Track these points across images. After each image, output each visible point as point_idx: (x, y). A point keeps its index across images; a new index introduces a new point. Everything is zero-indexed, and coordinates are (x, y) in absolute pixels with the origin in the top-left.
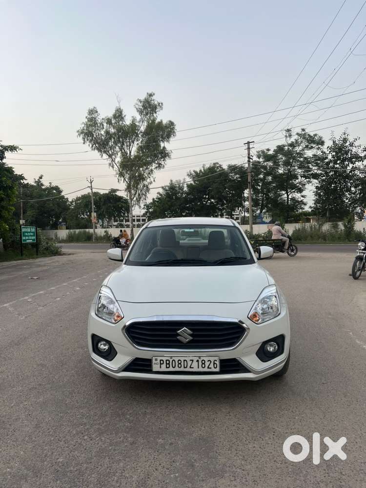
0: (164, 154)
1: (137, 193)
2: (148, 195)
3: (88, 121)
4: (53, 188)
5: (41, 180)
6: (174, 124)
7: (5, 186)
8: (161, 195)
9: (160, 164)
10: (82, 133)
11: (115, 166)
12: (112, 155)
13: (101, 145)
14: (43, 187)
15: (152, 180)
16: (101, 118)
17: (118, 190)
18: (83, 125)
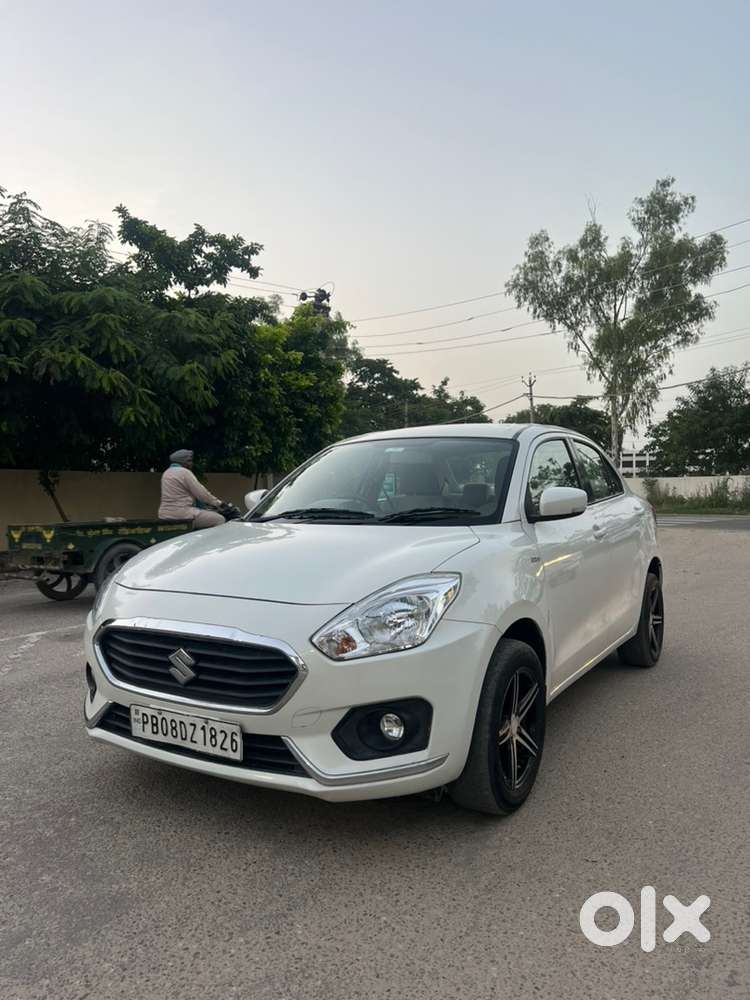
0: (699, 310)
1: (630, 402)
2: (655, 404)
3: (529, 260)
4: (466, 402)
5: (445, 387)
6: (722, 239)
7: (322, 396)
8: (686, 403)
9: (688, 334)
10: (515, 286)
11: (582, 347)
12: (577, 324)
13: (553, 307)
14: (449, 401)
15: (666, 370)
16: (556, 252)
17: (591, 398)
18: (517, 271)
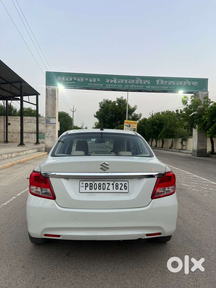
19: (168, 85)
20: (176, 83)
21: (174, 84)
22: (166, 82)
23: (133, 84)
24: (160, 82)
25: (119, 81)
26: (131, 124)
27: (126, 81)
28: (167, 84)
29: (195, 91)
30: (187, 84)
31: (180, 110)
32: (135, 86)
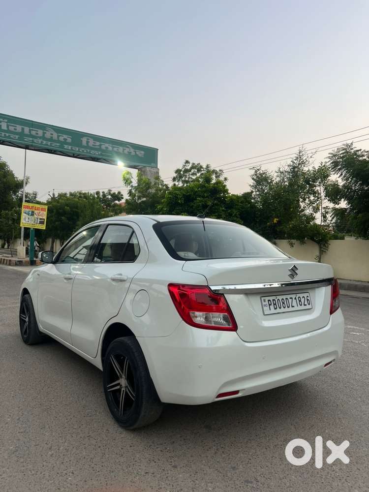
19: (100, 149)
20: (113, 147)
21: (110, 148)
22: (98, 143)
23: (40, 138)
24: (88, 142)
25: (13, 128)
26: (35, 209)
27: (27, 130)
28: (99, 147)
29: (141, 165)
30: (130, 153)
31: (103, 192)
32: (45, 142)
